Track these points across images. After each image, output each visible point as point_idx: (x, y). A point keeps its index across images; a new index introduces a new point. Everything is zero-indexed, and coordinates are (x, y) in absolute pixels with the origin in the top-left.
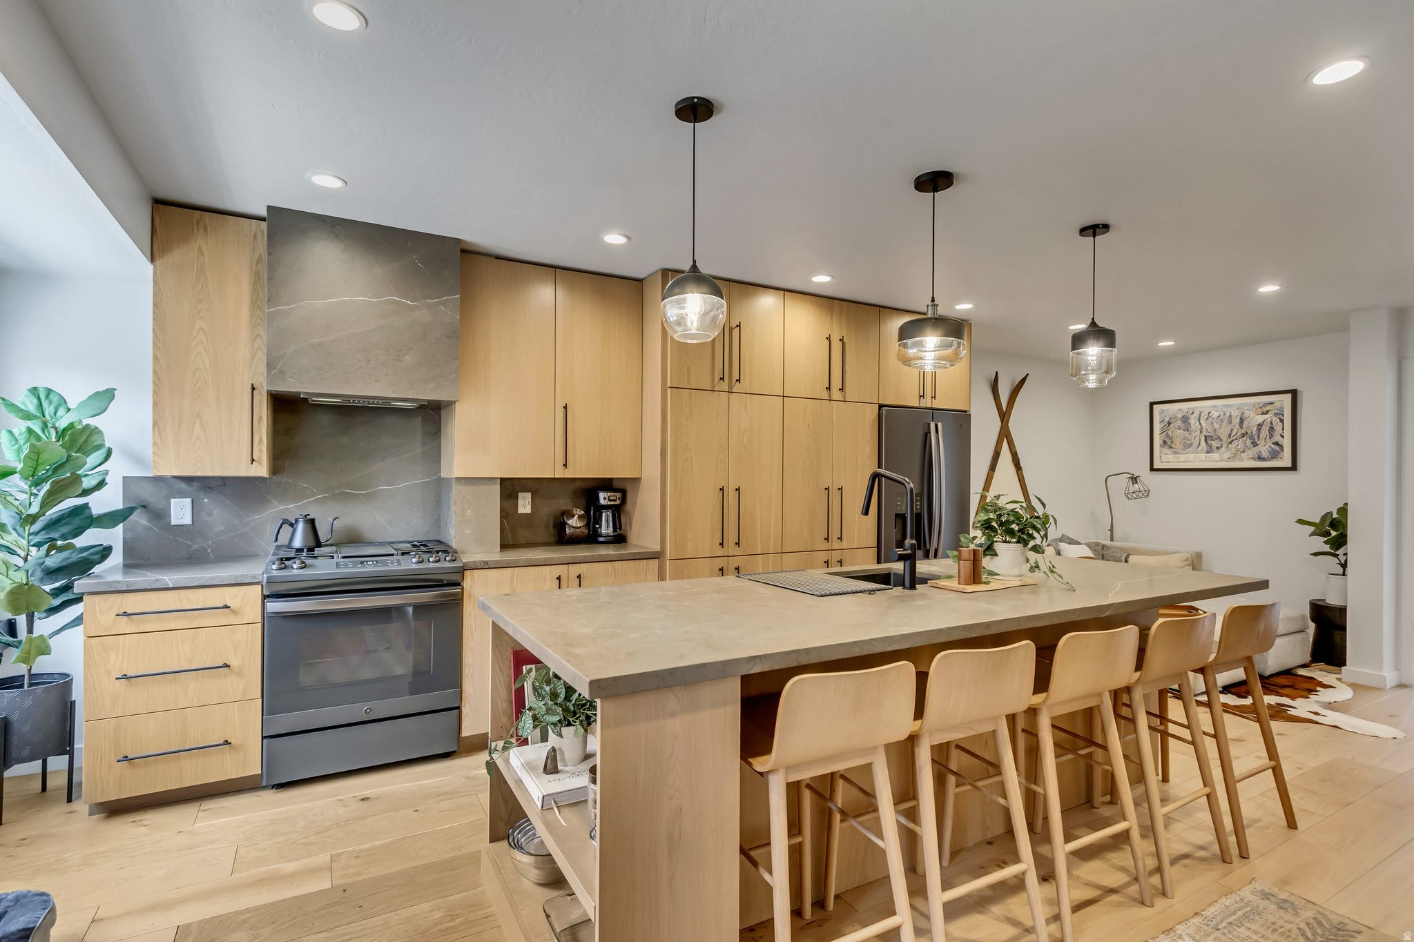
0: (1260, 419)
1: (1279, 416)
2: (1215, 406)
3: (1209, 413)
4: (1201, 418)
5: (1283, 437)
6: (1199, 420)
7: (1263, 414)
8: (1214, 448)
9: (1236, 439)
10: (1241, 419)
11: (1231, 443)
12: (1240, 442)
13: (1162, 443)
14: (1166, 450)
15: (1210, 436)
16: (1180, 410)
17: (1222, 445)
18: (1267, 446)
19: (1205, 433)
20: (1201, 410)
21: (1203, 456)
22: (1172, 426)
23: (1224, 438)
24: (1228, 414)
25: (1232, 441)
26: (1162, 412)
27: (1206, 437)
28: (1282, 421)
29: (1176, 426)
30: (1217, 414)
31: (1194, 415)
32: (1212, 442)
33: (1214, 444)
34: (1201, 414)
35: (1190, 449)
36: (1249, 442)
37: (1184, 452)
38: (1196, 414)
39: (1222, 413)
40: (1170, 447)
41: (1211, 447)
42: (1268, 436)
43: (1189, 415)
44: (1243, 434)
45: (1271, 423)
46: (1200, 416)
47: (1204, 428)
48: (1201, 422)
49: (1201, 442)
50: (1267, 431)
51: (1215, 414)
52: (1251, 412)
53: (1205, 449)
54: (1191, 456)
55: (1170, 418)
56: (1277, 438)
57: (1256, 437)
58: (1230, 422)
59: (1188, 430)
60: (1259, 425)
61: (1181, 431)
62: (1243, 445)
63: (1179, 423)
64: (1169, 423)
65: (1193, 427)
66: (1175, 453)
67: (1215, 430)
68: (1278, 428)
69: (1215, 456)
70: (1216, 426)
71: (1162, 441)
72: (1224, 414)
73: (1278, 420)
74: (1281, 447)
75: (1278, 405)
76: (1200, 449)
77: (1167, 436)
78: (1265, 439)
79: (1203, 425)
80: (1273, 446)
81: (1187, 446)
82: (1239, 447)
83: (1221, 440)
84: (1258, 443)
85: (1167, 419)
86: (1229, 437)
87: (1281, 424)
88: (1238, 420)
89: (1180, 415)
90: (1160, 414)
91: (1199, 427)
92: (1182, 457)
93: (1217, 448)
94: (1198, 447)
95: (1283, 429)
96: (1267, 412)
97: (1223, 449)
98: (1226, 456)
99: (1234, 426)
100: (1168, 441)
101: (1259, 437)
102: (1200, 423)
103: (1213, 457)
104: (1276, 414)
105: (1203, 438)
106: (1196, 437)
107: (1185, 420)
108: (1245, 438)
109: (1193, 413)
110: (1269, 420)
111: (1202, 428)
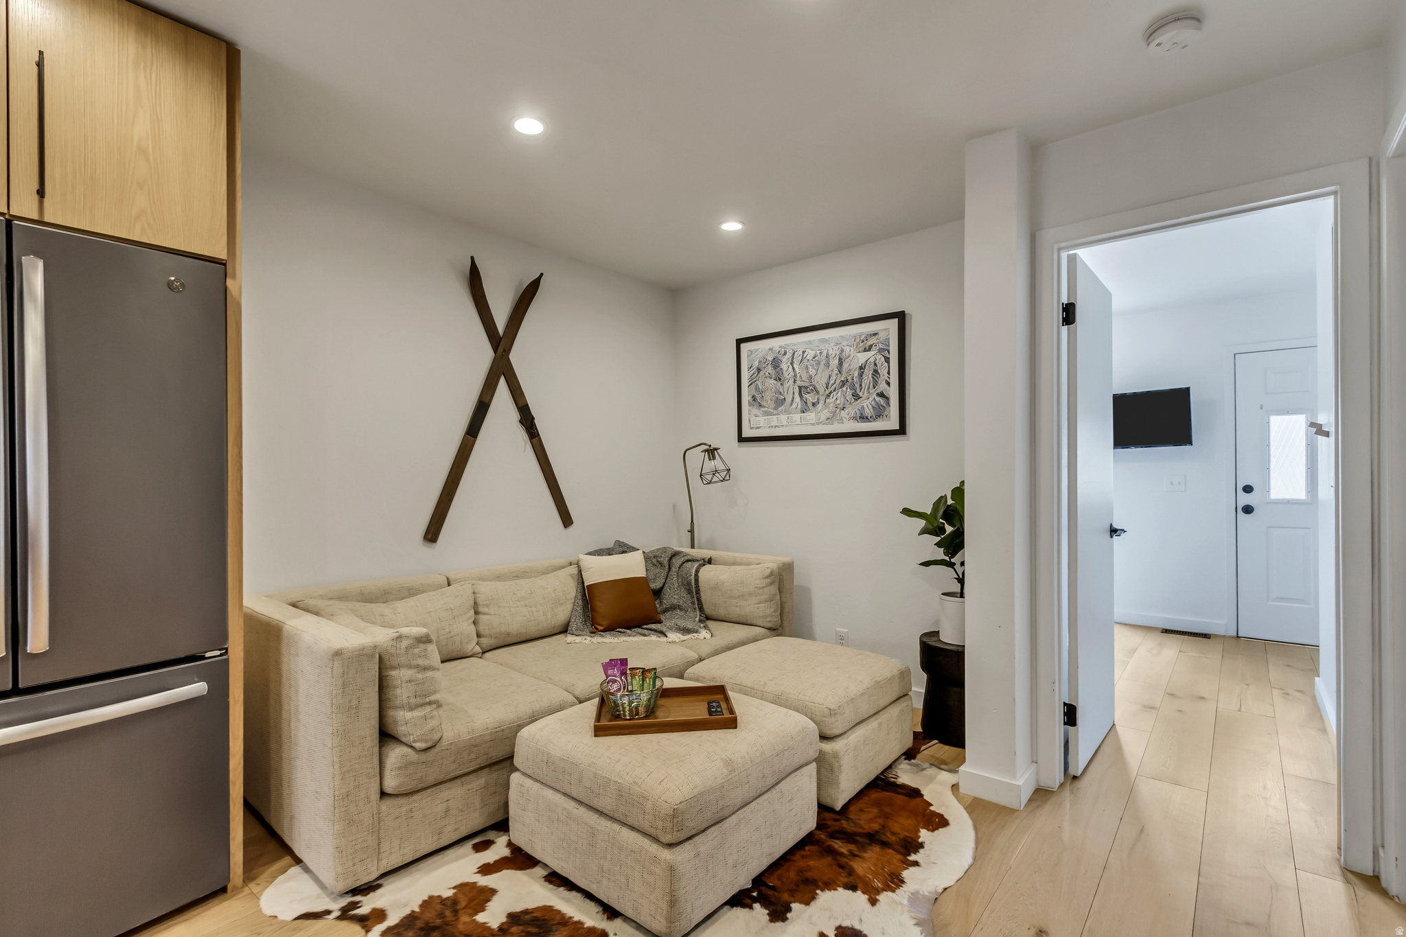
0: (862, 358)
1: (884, 351)
2: (810, 342)
3: (804, 352)
4: (795, 360)
5: (888, 384)
6: (792, 364)
7: (865, 350)
8: (810, 404)
9: (835, 390)
10: (840, 359)
11: (828, 396)
12: (839, 393)
13: (751, 400)
14: (755, 411)
15: (805, 387)
16: (771, 349)
17: (818, 399)
18: (871, 399)
19: (799, 383)
20: (795, 348)
21: (797, 417)
22: (762, 373)
23: (821, 389)
24: (825, 353)
25: (831, 393)
26: (751, 352)
27: (800, 388)
28: (887, 360)
29: (767, 374)
30: (812, 353)
31: (787, 357)
32: (807, 396)
33: (810, 398)
34: (794, 354)
35: (782, 408)
36: (849, 392)
37: (775, 412)
38: (789, 355)
39: (818, 352)
40: (760, 406)
41: (806, 403)
42: (872, 384)
43: (780, 357)
44: (843, 381)
45: (875, 365)
46: (793, 358)
47: (798, 375)
48: (795, 366)
49: (795, 397)
50: (870, 375)
51: (810, 354)
52: (852, 349)
53: (799, 406)
54: (783, 418)
55: (760, 362)
56: (882, 386)
57: (857, 386)
58: (828, 365)
59: (780, 379)
60: (861, 368)
61: (772, 381)
62: (843, 398)
63: (770, 369)
64: (759, 370)
65: (786, 374)
66: (767, 414)
67: (811, 377)
68: (883, 371)
69: (811, 416)
70: (812, 371)
71: (750, 396)
72: (821, 353)
73: (883, 358)
74: (887, 399)
75: (882, 336)
76: (794, 406)
77: (756, 389)
78: (869, 388)
79: (797, 371)
80: (878, 399)
81: (780, 402)
82: (838, 402)
83: (818, 392)
84: (861, 394)
85: (756, 364)
86: (827, 388)
87: (886, 364)
88: (836, 361)
89: (770, 358)
90: (748, 356)
91: (792, 373)
92: (774, 420)
93: (814, 404)
94: (792, 404)
95: (889, 373)
96: (869, 349)
97: (820, 406)
98: (824, 415)
99: (832, 371)
100: (758, 397)
101: (861, 385)
102: (793, 368)
103: (808, 418)
104: (881, 351)
105: (797, 390)
106: (790, 388)
107: (776, 363)
108: (844, 389)
109: (785, 354)
110: (872, 360)
111: (795, 376)
